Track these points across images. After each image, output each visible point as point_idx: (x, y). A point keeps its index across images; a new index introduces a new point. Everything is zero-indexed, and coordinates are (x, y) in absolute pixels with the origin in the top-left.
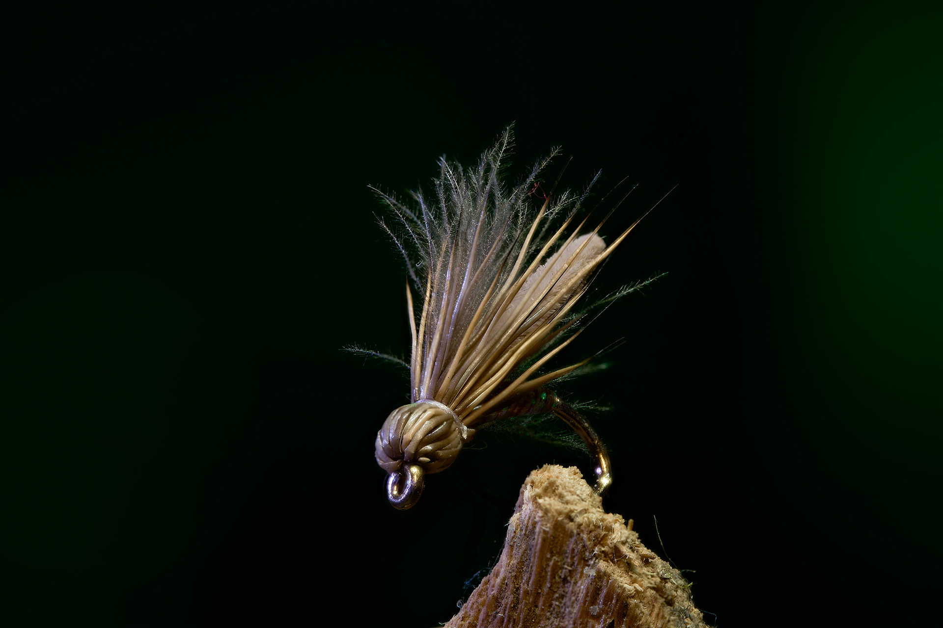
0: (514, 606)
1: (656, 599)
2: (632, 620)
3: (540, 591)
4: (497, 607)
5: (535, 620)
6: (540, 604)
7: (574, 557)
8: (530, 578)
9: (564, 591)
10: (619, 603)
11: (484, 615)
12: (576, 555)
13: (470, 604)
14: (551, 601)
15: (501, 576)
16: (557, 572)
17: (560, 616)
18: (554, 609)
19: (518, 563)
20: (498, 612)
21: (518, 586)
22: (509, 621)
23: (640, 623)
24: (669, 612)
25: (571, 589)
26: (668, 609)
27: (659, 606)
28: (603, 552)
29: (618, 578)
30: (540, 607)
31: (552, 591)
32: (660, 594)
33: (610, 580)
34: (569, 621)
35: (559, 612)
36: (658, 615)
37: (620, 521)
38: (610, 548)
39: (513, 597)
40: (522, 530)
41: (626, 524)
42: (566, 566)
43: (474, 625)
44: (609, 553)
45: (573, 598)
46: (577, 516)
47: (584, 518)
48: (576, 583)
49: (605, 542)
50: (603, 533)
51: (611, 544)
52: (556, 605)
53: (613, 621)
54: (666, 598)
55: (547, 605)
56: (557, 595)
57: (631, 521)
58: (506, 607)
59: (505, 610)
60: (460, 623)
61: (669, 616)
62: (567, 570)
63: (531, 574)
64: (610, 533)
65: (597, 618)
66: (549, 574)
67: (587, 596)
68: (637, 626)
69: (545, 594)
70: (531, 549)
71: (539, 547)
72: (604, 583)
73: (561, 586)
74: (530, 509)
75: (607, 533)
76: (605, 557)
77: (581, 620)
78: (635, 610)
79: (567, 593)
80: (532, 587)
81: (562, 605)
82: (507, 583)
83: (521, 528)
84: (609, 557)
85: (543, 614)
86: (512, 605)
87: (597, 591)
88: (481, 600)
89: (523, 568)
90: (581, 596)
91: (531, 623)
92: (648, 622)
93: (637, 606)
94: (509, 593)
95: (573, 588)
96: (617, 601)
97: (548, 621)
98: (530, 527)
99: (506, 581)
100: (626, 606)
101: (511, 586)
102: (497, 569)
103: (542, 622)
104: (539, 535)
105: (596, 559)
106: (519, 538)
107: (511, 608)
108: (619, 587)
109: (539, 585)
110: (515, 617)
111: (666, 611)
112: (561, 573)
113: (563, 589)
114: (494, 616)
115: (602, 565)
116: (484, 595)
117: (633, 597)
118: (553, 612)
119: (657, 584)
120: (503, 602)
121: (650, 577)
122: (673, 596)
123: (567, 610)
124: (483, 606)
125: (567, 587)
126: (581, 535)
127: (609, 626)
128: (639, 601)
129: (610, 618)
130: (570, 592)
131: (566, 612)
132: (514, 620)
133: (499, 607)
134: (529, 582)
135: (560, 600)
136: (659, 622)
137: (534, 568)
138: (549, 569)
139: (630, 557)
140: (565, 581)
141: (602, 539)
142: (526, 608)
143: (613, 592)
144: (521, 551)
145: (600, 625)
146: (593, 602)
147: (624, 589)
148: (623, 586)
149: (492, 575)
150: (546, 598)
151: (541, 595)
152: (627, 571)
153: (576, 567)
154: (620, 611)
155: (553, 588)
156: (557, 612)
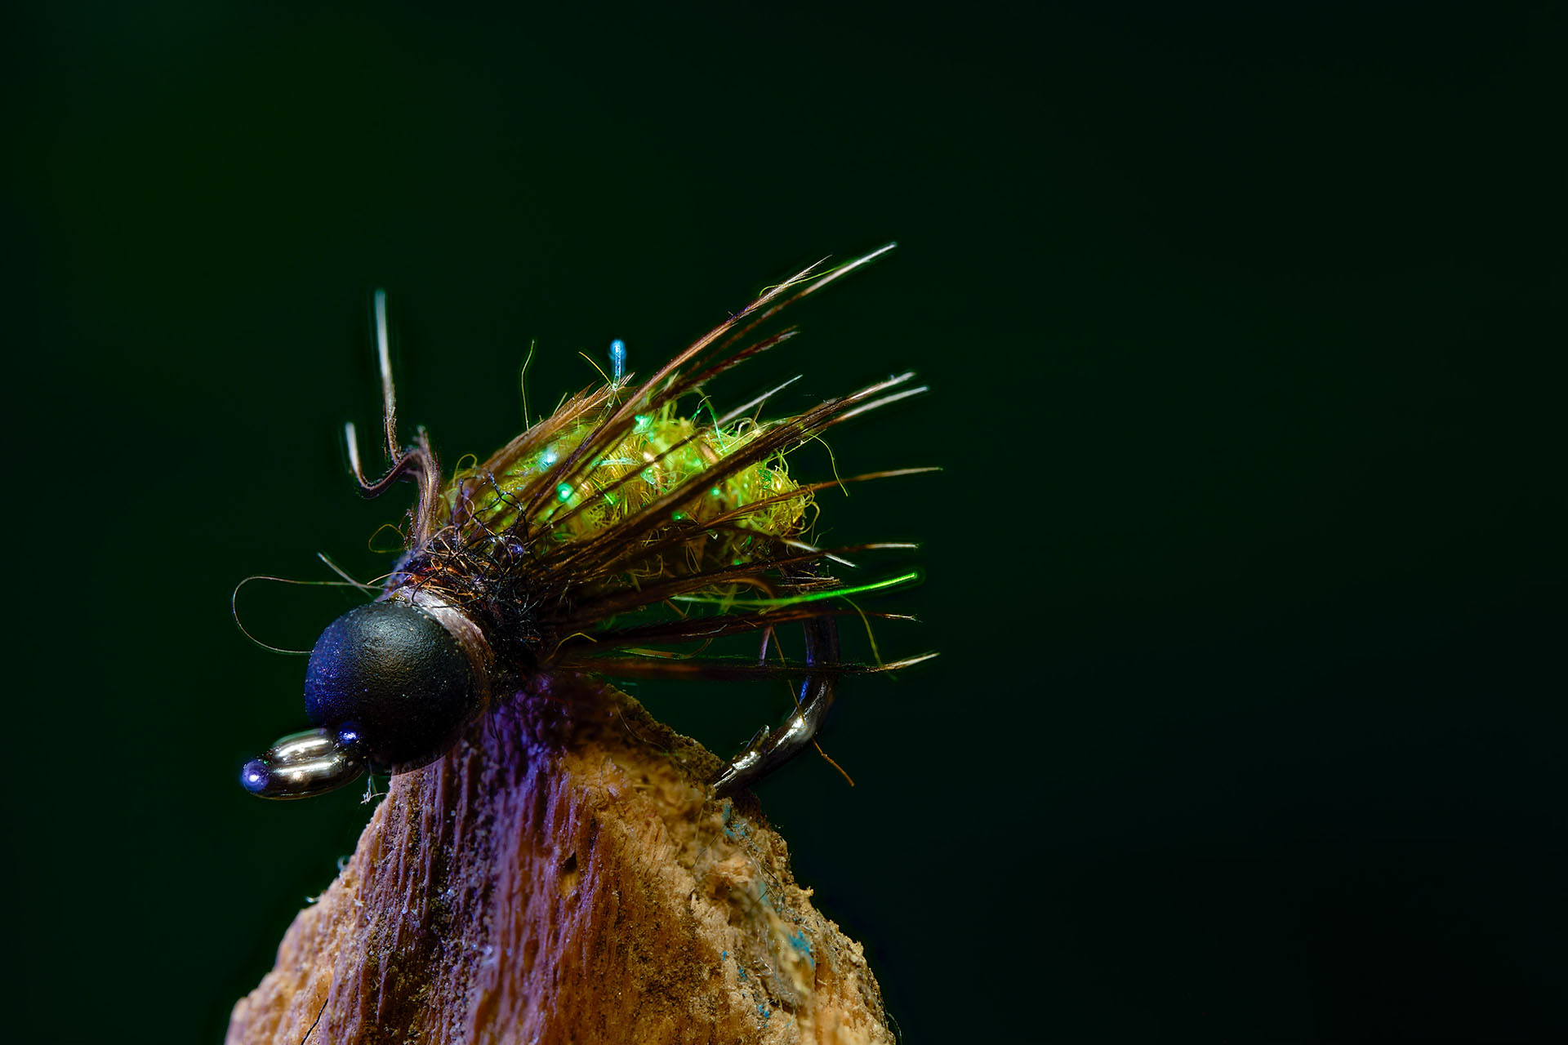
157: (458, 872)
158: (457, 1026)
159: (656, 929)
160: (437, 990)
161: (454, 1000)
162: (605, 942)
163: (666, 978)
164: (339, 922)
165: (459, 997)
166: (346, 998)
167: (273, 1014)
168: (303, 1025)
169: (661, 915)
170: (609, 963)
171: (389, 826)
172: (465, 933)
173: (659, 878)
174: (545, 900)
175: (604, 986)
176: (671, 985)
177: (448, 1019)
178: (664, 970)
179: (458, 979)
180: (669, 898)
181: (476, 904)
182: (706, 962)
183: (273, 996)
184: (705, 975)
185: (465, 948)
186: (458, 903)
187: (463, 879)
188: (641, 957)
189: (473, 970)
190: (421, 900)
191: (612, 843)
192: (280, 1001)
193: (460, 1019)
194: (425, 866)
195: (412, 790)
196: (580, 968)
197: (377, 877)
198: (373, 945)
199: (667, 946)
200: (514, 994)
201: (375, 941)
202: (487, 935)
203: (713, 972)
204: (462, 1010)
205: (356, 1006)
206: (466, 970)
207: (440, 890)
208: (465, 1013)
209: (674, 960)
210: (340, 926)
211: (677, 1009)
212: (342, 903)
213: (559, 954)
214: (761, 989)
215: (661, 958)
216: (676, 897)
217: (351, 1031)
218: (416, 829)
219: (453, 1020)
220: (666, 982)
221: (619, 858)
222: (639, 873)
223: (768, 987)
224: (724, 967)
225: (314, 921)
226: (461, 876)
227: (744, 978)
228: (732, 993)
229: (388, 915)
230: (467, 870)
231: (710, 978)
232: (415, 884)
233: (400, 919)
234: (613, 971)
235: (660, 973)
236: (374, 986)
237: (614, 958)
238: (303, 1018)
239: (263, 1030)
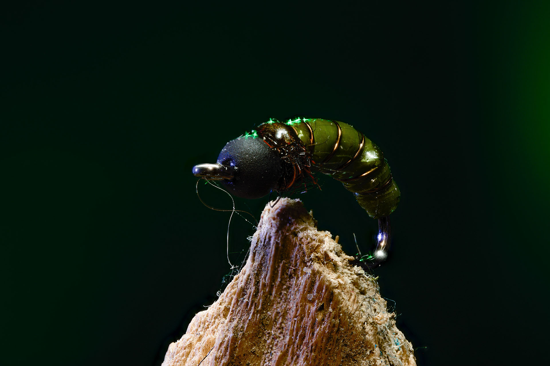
0: (256, 294)
1: (353, 290)
2: (336, 303)
3: (273, 284)
4: (244, 295)
5: (270, 304)
6: (274, 293)
7: (297, 260)
8: (267, 275)
9: (290, 284)
10: (327, 292)
11: (235, 301)
12: (299, 259)
13: (226, 294)
14: (281, 291)
15: (247, 273)
16: (286, 271)
17: (287, 301)
18: (283, 296)
19: (258, 265)
20: (245, 298)
21: (258, 280)
22: (252, 305)
23: (342, 305)
24: (362, 299)
25: (294, 282)
26: (361, 297)
27: (355, 294)
28: (317, 257)
29: (327, 275)
30: (273, 295)
31: (281, 284)
32: (357, 286)
33: (321, 276)
34: (293, 304)
35: (287, 298)
36: (354, 300)
37: (329, 235)
38: (322, 254)
39: (255, 288)
40: (262, 242)
41: (333, 238)
42: (291, 267)
43: (228, 308)
44: (321, 258)
45: (296, 289)
46: (299, 233)
47: (304, 234)
48: (298, 278)
49: (318, 250)
50: (317, 244)
51: (323, 251)
52: (284, 293)
53: (323, 304)
54: (360, 289)
55: (278, 293)
56: (285, 287)
57: (337, 237)
58: (250, 295)
59: (249, 297)
60: (219, 307)
61: (362, 301)
62: (292, 270)
63: (267, 272)
64: (322, 244)
65: (312, 302)
66: (280, 272)
67: (305, 287)
68: (340, 308)
69: (277, 285)
70: (267, 255)
71: (273, 253)
72: (317, 278)
73: (288, 280)
74: (267, 228)
75: (320, 244)
76: (318, 260)
77: (301, 304)
78: (338, 297)
79: (292, 285)
80: (268, 281)
81: (289, 293)
82: (251, 279)
83: (261, 240)
84: (321, 261)
85: (275, 300)
86: (254, 294)
87: (313, 283)
88: (233, 291)
89: (262, 268)
90: (302, 287)
91: (267, 306)
92: (347, 305)
93: (340, 294)
94: (252, 285)
95: (296, 282)
96: (326, 290)
97: (279, 304)
98: (267, 240)
99: (250, 277)
100: (332, 294)
101: (253, 281)
102: (244, 269)
103: (275, 305)
104: (273, 245)
105: (312, 261)
106: (259, 247)
107: (253, 295)
108: (327, 281)
109: (273, 280)
110: (256, 302)
111: (360, 298)
112: (288, 271)
113: (289, 283)
114: (242, 301)
115: (316, 266)
116: (235, 288)
117: (337, 288)
118: (283, 298)
119: (354, 279)
120: (248, 291)
121: (349, 275)
122: (365, 288)
123: (292, 296)
124: (234, 295)
125: (292, 281)
126: (302, 245)
127: (320, 307)
128: (341, 291)
129: (321, 302)
130: (294, 285)
131: (291, 298)
132: (256, 304)
133: (246, 295)
134: (266, 277)
135: (288, 290)
136: (355, 305)
137: (270, 268)
138: (280, 269)
139: (336, 260)
140: (291, 277)
141: (316, 248)
142: (263, 296)
143: (323, 284)
144: (261, 256)
145: (314, 307)
146: (310, 291)
147: (331, 283)
148: (330, 280)
149: (241, 274)
150: (277, 289)
151: (274, 287)
152: (333, 270)
153: (298, 268)
154: (328, 297)
155: (283, 282)
156: (285, 298)
157: (273, 306)
158: (267, 363)
159: (351, 334)
160: (260, 349)
161: (267, 353)
162: (332, 338)
163: (353, 353)
164: (216, 318)
165: (269, 352)
166: (223, 348)
167: (187, 350)
168: (200, 356)
169: (354, 329)
170: (333, 345)
171: (246, 285)
172: (273, 329)
173: (354, 315)
174: (310, 319)
175: (330, 353)
176: (355, 355)
177: (263, 360)
178: (353, 349)
179: (269, 346)
180: (357, 323)
181: (279, 319)
182: (369, 348)
183: (188, 343)
184: (368, 353)
185: (273, 334)
186: (272, 317)
187: (275, 309)
188: (345, 344)
189: (275, 343)
190: (257, 315)
191: (339, 301)
192: (190, 345)
193: (268, 361)
194: (260, 302)
195: (257, 273)
196: (321, 346)
197: (239, 304)
198: (236, 330)
199: (355, 341)
200: (293, 354)
201: (236, 328)
202: (283, 330)
203: (371, 352)
204: (270, 357)
205: (227, 352)
206: (272, 343)
207: (265, 312)
208: (271, 359)
209: (357, 347)
210: (217, 319)
211: (357, 364)
212: (218, 311)
213: (314, 340)
214: (387, 359)
215: (352, 345)
216: (360, 323)
217: (224, 361)
218: (257, 288)
219: (265, 361)
220: (353, 354)
221: (341, 307)
222: (347, 313)
223: (389, 359)
224: (375, 350)
225: (205, 316)
226: (274, 307)
227: (382, 355)
228: (378, 360)
229: (243, 319)
230: (277, 306)
231: (370, 354)
232: (255, 308)
233: (248, 321)
234: (334, 348)
235: (351, 350)
236: (235, 345)
237: (335, 343)
238: (200, 353)
239: (183, 356)
